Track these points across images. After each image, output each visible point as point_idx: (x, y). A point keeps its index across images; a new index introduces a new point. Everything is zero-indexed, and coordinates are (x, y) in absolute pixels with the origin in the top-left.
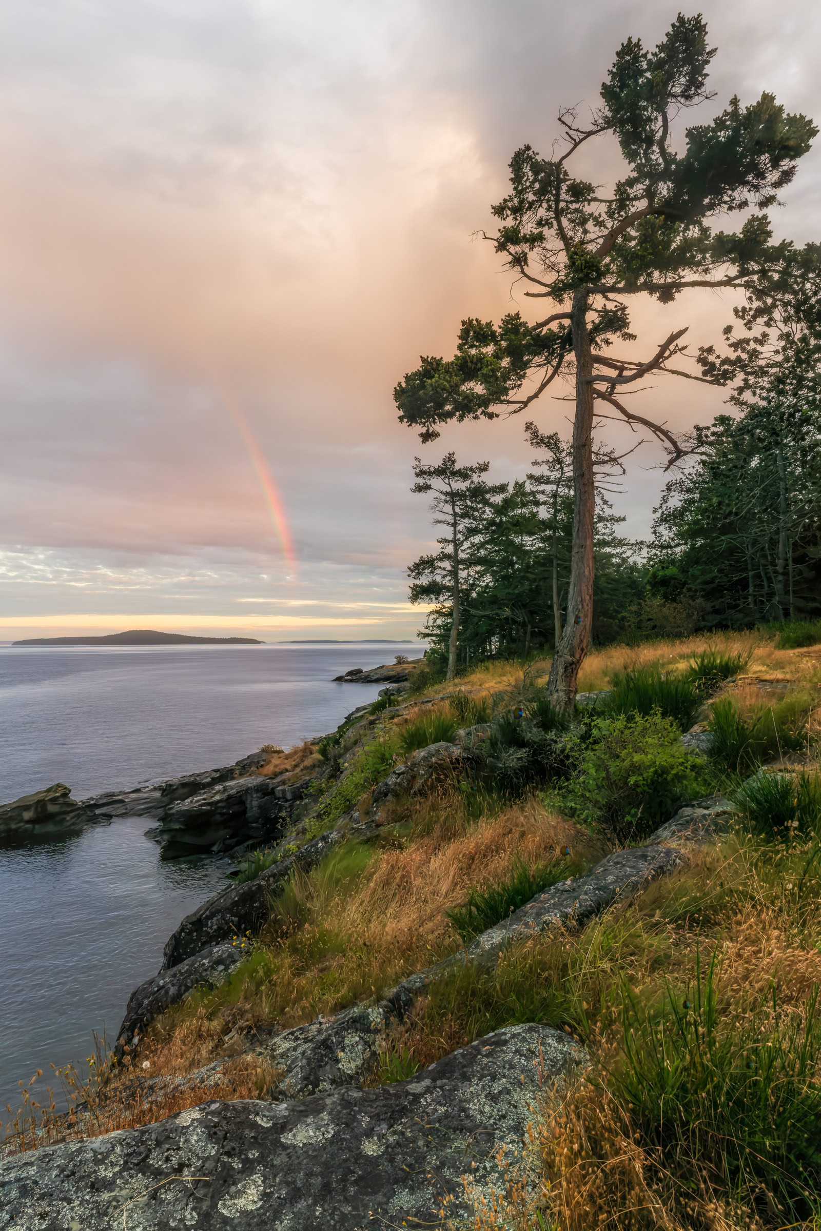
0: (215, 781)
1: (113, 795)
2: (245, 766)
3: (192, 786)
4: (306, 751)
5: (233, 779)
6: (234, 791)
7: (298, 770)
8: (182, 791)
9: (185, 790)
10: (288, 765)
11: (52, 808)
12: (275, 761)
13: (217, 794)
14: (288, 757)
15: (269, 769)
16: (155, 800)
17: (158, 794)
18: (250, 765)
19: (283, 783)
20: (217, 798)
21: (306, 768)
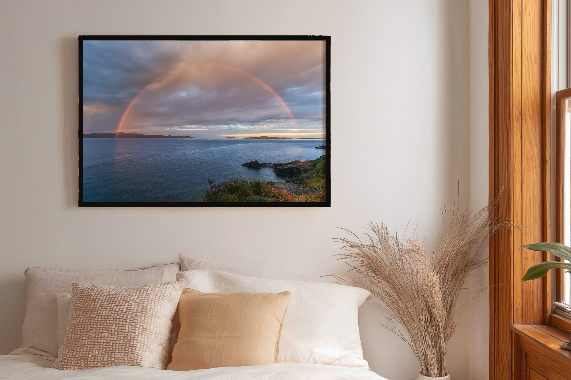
0: (285, 165)
1: (265, 164)
2: (292, 163)
3: (280, 165)
4: (307, 162)
5: (289, 165)
6: (290, 167)
7: (305, 166)
8: (278, 165)
9: (279, 165)
10: (303, 164)
11: (256, 164)
12: (299, 163)
13: (286, 167)
14: (302, 163)
15: (298, 164)
16: (273, 166)
17: (274, 165)
18: (293, 163)
19: (302, 168)
20: (286, 168)
21: (308, 166)
